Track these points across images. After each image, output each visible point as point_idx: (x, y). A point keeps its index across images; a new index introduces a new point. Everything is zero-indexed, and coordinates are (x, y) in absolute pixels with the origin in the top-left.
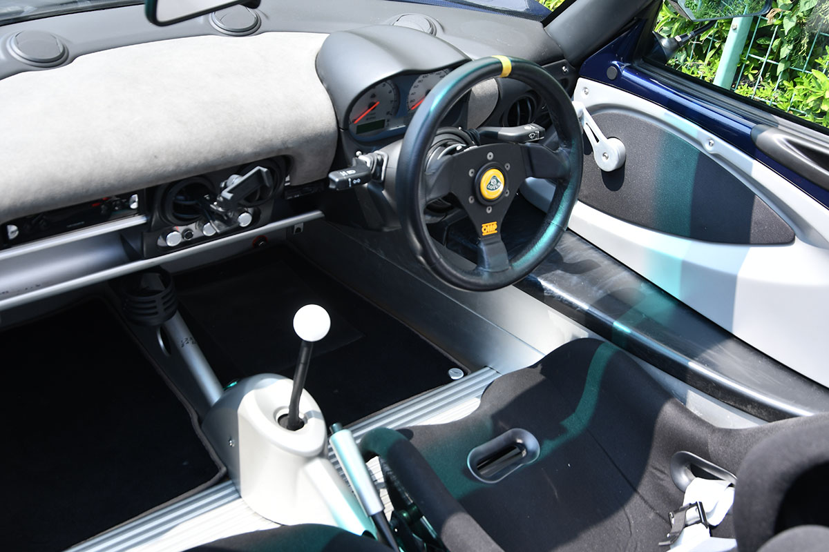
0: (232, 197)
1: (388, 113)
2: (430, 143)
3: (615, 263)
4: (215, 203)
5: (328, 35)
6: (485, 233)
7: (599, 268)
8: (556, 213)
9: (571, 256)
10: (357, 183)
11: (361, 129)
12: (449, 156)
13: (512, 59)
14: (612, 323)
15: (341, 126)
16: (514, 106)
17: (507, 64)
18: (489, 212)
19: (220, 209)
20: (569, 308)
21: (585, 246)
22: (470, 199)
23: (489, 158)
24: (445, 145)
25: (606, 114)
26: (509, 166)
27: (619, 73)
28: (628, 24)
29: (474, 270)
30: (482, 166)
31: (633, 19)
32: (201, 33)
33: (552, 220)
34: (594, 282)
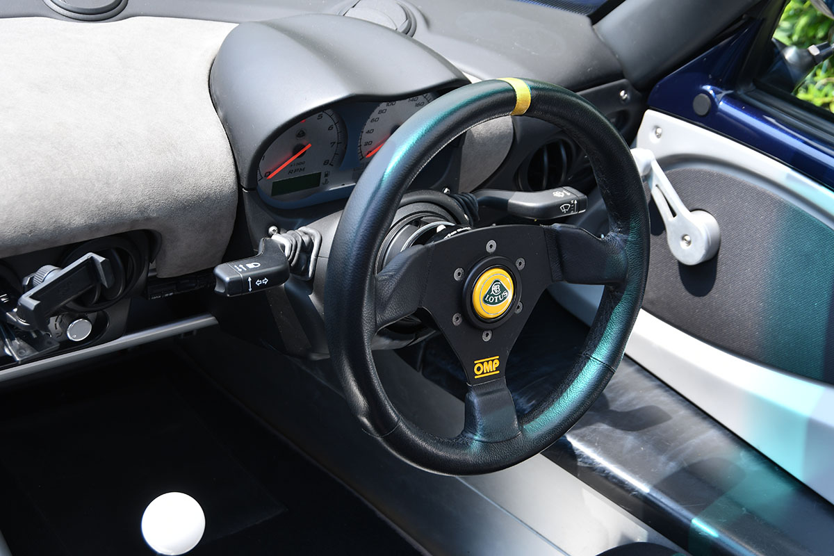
0: (37, 306)
1: (326, 163)
2: (388, 221)
3: (697, 414)
4: (15, 310)
5: (235, 25)
6: (478, 375)
7: (670, 422)
8: (599, 340)
9: (624, 399)
10: (263, 284)
11: (280, 187)
12: (420, 247)
13: (532, 84)
14: (690, 521)
15: (244, 183)
16: (538, 156)
17: (523, 92)
18: (486, 339)
19: (22, 322)
20: (619, 490)
21: (648, 383)
22: (454, 319)
23: (488, 249)
24: (417, 223)
25: (690, 172)
26: (523, 263)
27: (714, 105)
28: (732, 24)
29: (457, 438)
30: (476, 262)
31: (740, 18)
32: (24, 12)
33: (592, 352)
34: (661, 446)
